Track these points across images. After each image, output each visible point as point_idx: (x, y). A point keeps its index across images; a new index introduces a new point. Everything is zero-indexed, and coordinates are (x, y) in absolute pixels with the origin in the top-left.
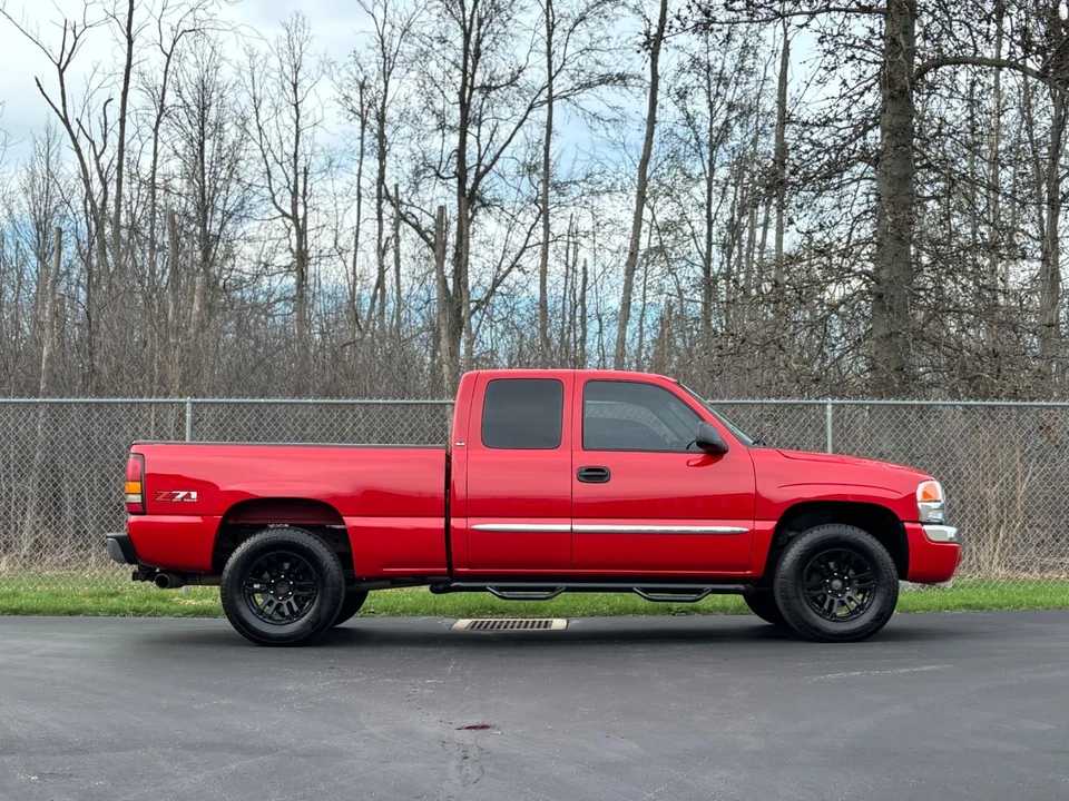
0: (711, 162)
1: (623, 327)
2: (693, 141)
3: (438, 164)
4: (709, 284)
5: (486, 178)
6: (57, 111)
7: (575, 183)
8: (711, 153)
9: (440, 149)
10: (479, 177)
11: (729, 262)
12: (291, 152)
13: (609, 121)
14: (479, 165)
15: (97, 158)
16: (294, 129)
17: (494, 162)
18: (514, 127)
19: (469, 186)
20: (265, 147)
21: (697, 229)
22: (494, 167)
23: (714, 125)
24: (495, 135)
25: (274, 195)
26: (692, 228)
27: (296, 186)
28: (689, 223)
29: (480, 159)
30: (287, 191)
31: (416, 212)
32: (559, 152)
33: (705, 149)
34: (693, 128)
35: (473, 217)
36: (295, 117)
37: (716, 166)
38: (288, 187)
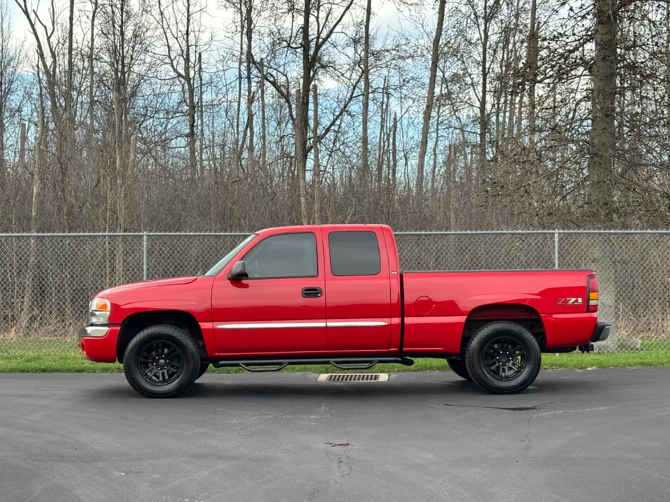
0: (486, 31)
1: (422, 157)
2: (473, 16)
3: (289, 39)
4: (484, 121)
5: (324, 47)
6: (20, 5)
7: (388, 51)
8: (486, 25)
9: (290, 27)
10: (318, 47)
11: (498, 104)
12: (184, 30)
13: (411, 5)
14: (318, 38)
15: (49, 38)
16: (186, 14)
17: (328, 36)
18: (343, 10)
19: (311, 52)
20: (165, 26)
21: (475, 80)
22: (329, 40)
23: (488, 5)
24: (330, 15)
25: (172, 61)
26: (472, 79)
27: (188, 55)
28: (470, 75)
29: (319, 34)
30: (181, 58)
31: (274, 73)
32: (376, 29)
33: (481, 21)
34: (473, 7)
35: (314, 76)
36: (186, 5)
37: (489, 34)
38: (182, 56)
